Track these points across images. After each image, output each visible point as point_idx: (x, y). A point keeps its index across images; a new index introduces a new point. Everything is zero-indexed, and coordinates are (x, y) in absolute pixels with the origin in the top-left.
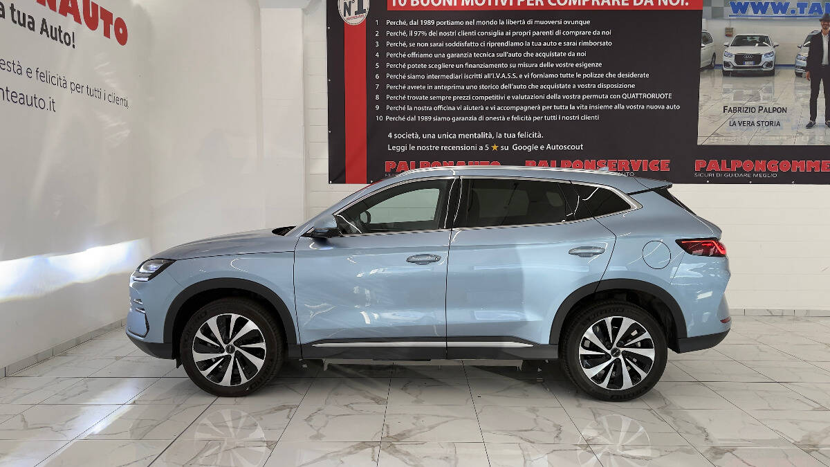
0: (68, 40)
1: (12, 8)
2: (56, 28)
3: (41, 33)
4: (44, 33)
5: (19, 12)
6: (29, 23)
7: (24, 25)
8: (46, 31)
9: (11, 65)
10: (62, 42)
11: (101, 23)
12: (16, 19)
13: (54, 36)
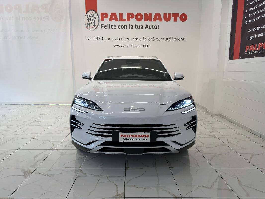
0: (156, 27)
1: (136, 26)
2: (151, 26)
3: (145, 28)
4: (147, 28)
5: (138, 26)
6: (141, 27)
7: (139, 28)
8: (148, 27)
9: (135, 39)
10: (153, 28)
11: (172, 18)
12: (137, 27)
13: (150, 28)
